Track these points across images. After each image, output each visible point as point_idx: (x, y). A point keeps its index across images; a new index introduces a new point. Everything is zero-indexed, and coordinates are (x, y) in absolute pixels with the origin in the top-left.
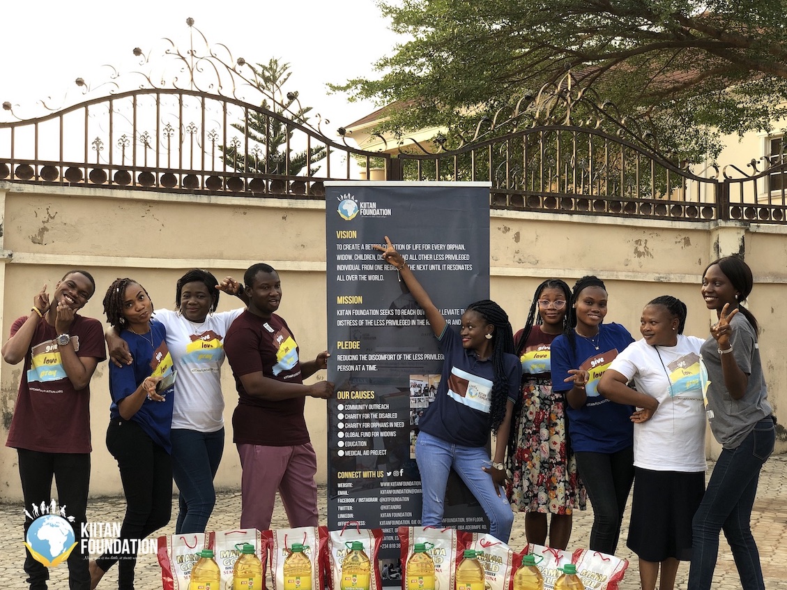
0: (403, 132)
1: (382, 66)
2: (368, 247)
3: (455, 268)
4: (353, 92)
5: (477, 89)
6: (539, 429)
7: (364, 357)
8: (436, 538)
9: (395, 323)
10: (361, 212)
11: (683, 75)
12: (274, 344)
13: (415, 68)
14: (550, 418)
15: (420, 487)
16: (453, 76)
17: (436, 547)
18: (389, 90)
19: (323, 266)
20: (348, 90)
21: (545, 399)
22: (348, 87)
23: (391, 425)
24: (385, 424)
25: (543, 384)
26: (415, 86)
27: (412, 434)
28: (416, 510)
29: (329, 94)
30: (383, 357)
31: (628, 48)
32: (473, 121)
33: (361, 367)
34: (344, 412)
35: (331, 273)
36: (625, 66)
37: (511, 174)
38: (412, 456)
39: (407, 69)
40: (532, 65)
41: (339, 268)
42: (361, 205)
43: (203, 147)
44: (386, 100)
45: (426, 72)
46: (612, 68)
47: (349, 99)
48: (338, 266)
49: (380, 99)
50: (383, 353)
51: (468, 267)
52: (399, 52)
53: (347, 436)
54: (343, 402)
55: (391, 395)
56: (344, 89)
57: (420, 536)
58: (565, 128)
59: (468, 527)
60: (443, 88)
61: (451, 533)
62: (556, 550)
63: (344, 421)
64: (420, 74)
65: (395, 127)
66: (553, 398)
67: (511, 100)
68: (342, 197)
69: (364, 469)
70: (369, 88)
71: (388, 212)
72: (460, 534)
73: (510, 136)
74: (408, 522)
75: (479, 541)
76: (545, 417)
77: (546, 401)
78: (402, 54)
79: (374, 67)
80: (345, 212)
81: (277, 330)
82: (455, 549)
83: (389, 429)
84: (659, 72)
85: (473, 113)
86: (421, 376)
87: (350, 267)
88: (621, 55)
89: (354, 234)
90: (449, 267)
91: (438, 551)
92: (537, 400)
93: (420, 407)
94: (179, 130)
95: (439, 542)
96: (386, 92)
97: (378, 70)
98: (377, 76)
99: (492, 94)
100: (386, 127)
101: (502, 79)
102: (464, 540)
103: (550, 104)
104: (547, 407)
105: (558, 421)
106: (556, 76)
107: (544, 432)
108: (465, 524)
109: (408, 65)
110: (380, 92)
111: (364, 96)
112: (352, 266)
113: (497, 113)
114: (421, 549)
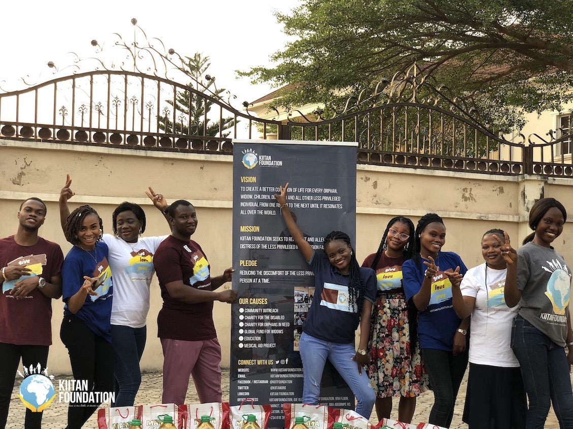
0: (292, 107)
1: (277, 58)
2: (264, 189)
3: (330, 207)
4: (255, 77)
5: (346, 75)
6: (391, 333)
7: (260, 273)
8: (312, 413)
9: (284, 247)
10: (260, 163)
11: (497, 69)
12: (191, 261)
13: (301, 59)
14: (399, 324)
15: (302, 373)
16: (329, 66)
17: (312, 420)
18: (281, 76)
19: (230, 204)
20: (251, 76)
21: (394, 309)
22: (251, 73)
23: (280, 324)
24: (275, 324)
25: (392, 298)
26: (301, 73)
27: (295, 332)
28: (298, 391)
29: (237, 78)
30: (274, 273)
31: (457, 48)
32: (343, 99)
33: (258, 281)
34: (244, 314)
35: (236, 209)
36: (455, 62)
37: (371, 138)
38: (296, 349)
39: (295, 61)
40: (387, 59)
41: (242, 204)
42: (260, 158)
43: (142, 114)
44: (279, 83)
45: (309, 63)
46: (445, 63)
47: (252, 82)
48: (242, 203)
49: (274, 83)
50: (274, 270)
51: (340, 206)
52: (289, 48)
53: (246, 332)
54: (244, 306)
55: (280, 302)
56: (249, 74)
57: (300, 411)
58: (412, 104)
59: (337, 404)
60: (321, 74)
61: (324, 409)
62: (404, 424)
63: (244, 321)
64: (304, 65)
65: (286, 103)
66: (400, 309)
67: (371, 84)
68: (245, 151)
69: (258, 357)
70: (267, 74)
71: (280, 163)
72: (330, 409)
73: (371, 110)
74: (291, 399)
75: (345, 416)
76: (396, 323)
77: (395, 311)
78: (291, 49)
79: (271, 59)
80: (248, 163)
81: (194, 251)
82: (327, 422)
83: (278, 328)
84: (480, 67)
85: (343, 94)
86: (303, 288)
87: (251, 204)
88: (453, 53)
89: (254, 179)
90: (325, 206)
91: (313, 423)
92: (388, 311)
93: (302, 311)
94: (124, 102)
95: (315, 416)
96: (280, 77)
97: (273, 61)
98: (273, 66)
99: (357, 80)
100: (279, 103)
101: (364, 69)
102: (333, 415)
103: (400, 88)
104: (396, 315)
105: (405, 326)
106: (404, 67)
107: (395, 335)
108: (334, 402)
109: (296, 57)
110: (275, 77)
111: (263, 80)
112: (252, 203)
113: (361, 94)
114: (300, 421)
